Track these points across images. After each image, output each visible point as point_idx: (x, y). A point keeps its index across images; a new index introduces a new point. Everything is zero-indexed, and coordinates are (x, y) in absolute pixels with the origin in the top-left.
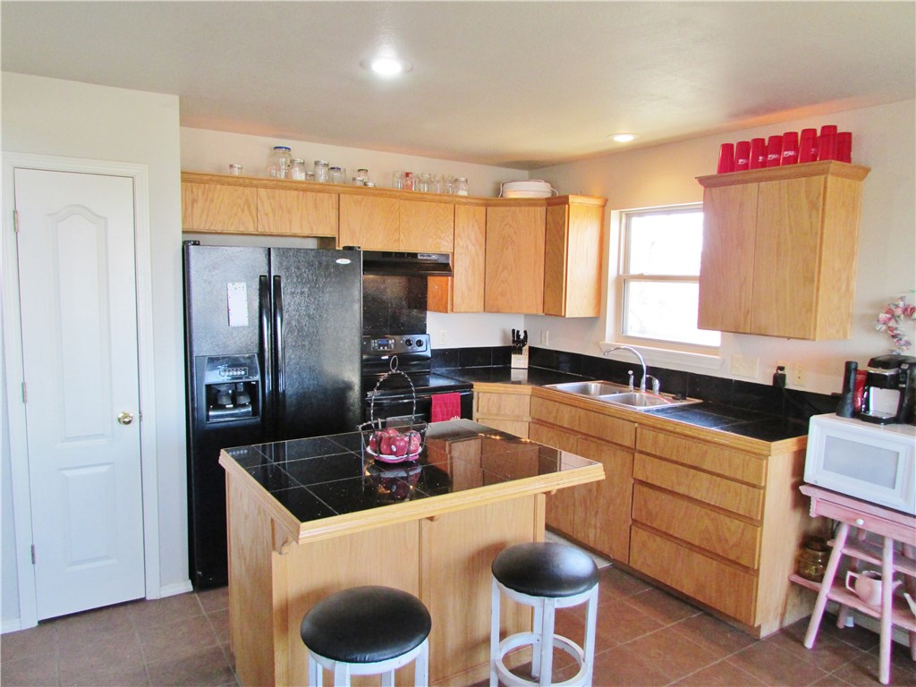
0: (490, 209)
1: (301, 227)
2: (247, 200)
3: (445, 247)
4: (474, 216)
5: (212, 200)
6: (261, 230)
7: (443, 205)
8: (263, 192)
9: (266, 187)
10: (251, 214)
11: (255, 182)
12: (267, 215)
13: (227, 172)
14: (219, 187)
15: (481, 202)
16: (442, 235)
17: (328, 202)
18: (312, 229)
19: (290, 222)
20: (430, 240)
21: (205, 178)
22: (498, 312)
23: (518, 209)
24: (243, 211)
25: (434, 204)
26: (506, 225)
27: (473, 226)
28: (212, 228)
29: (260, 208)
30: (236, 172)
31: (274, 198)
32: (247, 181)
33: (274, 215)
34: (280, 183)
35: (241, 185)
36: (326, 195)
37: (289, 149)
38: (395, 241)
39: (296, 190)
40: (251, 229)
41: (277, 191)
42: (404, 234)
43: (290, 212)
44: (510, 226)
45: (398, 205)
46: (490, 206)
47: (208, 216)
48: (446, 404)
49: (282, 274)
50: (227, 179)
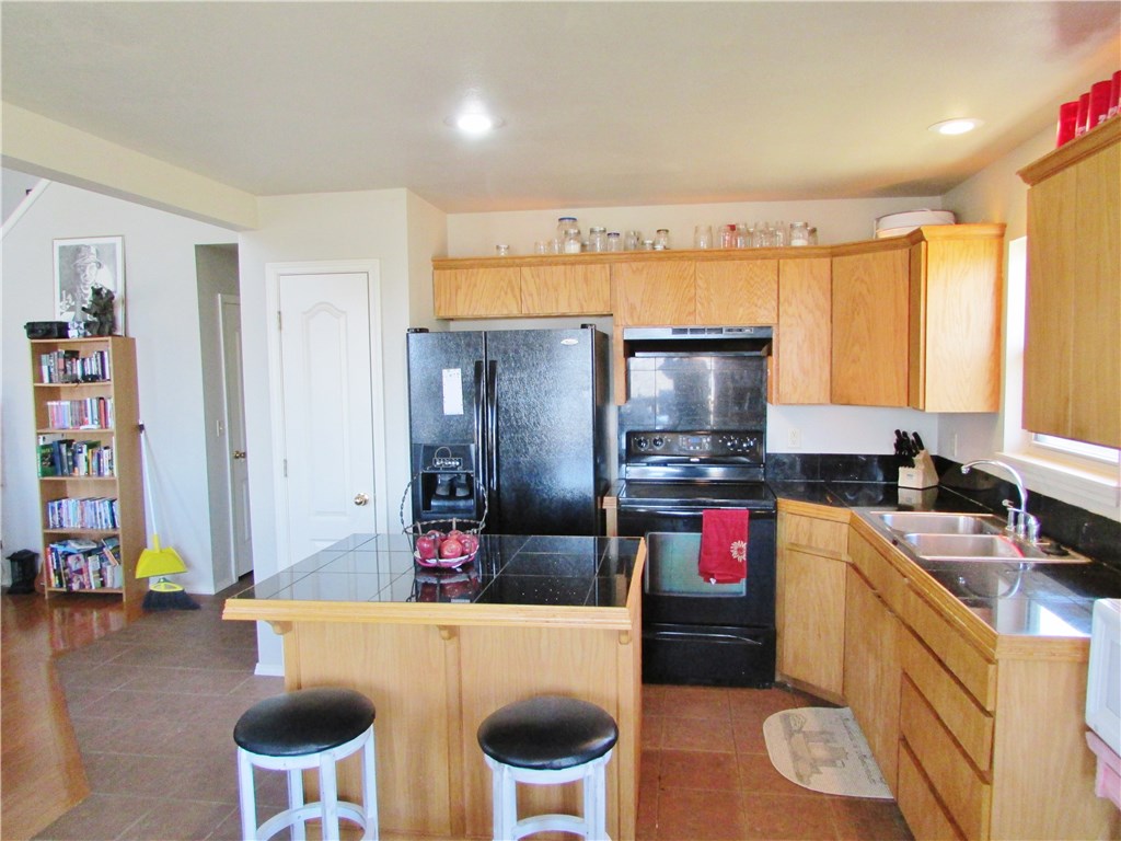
0: (836, 260)
1: (569, 305)
2: (510, 282)
3: (764, 317)
4: (811, 273)
5: (475, 285)
6: (525, 311)
7: (759, 262)
8: (526, 271)
9: (530, 265)
10: (514, 296)
11: (517, 261)
12: (531, 295)
13: (494, 253)
14: (481, 270)
15: (823, 251)
16: (759, 303)
17: (599, 272)
18: (582, 307)
19: (557, 301)
20: (741, 310)
21: (467, 263)
22: (848, 404)
23: (871, 255)
24: (506, 293)
25: (745, 262)
26: (856, 280)
27: (809, 287)
28: (475, 313)
29: (524, 288)
30: (503, 253)
31: (538, 276)
32: (509, 261)
33: (539, 295)
34: (544, 259)
35: (504, 266)
36: (599, 266)
37: (574, 219)
38: (690, 314)
39: (564, 264)
40: (515, 312)
41: (542, 268)
42: (702, 304)
43: (556, 290)
44: (862, 281)
45: (693, 268)
46: (837, 255)
47: (471, 302)
48: (724, 523)
49: (499, 358)
50: (489, 262)
